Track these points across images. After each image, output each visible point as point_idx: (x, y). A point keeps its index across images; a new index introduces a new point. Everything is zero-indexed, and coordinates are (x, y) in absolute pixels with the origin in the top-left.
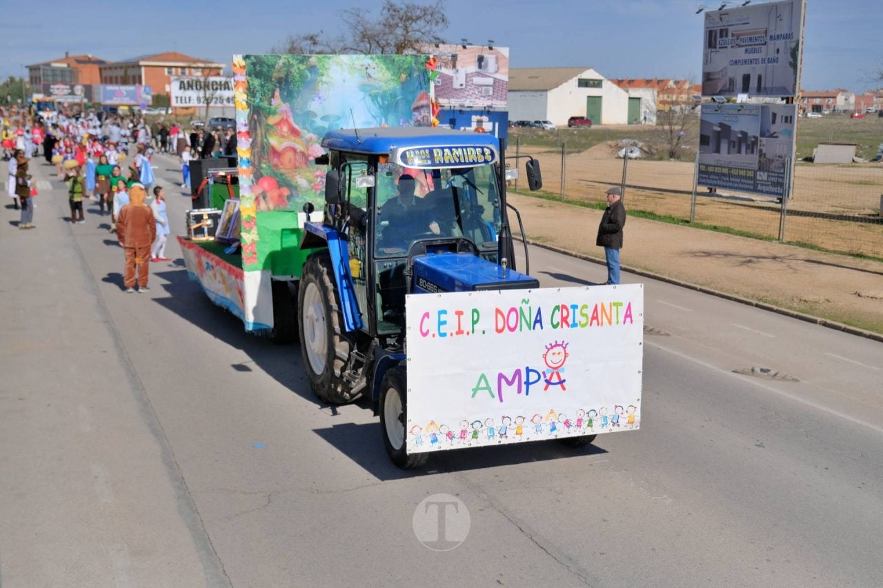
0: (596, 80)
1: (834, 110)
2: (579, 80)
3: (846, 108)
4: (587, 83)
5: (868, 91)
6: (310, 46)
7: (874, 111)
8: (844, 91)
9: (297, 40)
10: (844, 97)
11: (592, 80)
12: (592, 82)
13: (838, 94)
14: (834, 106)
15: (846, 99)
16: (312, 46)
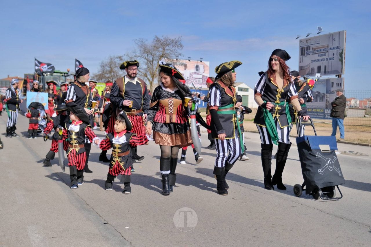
0: (246, 88)
1: (350, 106)
2: (238, 88)
3: (356, 105)
4: (242, 89)
5: (365, 99)
6: (119, 61)
7: (368, 107)
8: (354, 99)
9: (113, 58)
10: (354, 101)
11: (244, 88)
12: (244, 89)
13: (351, 100)
14: (350, 105)
15: (355, 102)
16: (120, 61)
